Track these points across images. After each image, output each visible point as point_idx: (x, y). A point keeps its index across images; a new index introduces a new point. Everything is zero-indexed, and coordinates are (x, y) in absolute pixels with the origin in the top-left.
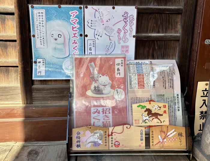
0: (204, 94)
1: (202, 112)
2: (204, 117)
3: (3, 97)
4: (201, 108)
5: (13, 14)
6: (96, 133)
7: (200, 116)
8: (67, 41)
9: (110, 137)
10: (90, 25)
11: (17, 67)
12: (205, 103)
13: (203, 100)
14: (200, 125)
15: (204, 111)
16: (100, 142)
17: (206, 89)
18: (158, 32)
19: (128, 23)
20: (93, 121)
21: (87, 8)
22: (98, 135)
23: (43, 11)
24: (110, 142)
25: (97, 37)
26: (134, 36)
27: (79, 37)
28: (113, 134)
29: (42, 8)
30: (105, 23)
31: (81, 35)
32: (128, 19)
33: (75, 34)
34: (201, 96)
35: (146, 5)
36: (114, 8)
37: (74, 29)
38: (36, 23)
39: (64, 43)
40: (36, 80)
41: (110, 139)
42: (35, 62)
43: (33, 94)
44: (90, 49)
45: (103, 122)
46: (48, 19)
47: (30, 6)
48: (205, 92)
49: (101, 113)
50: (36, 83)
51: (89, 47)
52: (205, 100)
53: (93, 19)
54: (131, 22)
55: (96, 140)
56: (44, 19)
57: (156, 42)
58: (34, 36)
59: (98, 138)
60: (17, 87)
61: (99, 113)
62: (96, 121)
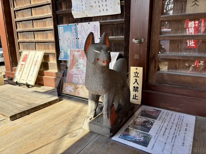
0: (135, 75)
1: (134, 87)
2: (136, 90)
3: (53, 68)
4: (134, 84)
5: (53, 30)
6: (72, 86)
7: (133, 89)
8: (71, 41)
9: (77, 89)
10: (80, 33)
11: (55, 54)
12: (136, 81)
13: (135, 79)
14: (134, 95)
15: (136, 86)
16: (73, 91)
17: (136, 72)
18: (113, 36)
19: (96, 31)
20: (73, 81)
21: (78, 24)
22: (72, 87)
23: (62, 28)
24: (76, 92)
25: (83, 39)
26: (99, 39)
27: (76, 39)
28: (78, 88)
29: (62, 26)
30: (86, 31)
31: (76, 38)
32: (96, 29)
33: (74, 38)
34: (134, 77)
35: (105, 20)
36: (89, 23)
37: (74, 36)
38: (61, 34)
39: (70, 43)
40: (63, 60)
41: (77, 91)
42: (61, 52)
43: (61, 67)
44: (81, 46)
45: (77, 82)
46: (64, 31)
47: (58, 26)
48: (136, 74)
49: (77, 78)
50: (62, 62)
51: (80, 44)
52: (136, 79)
53: (81, 30)
54: (97, 30)
55: (71, 90)
56: (63, 32)
57: (112, 41)
58: (60, 39)
59: (72, 89)
60: (55, 63)
61: (76, 78)
62: (75, 81)
